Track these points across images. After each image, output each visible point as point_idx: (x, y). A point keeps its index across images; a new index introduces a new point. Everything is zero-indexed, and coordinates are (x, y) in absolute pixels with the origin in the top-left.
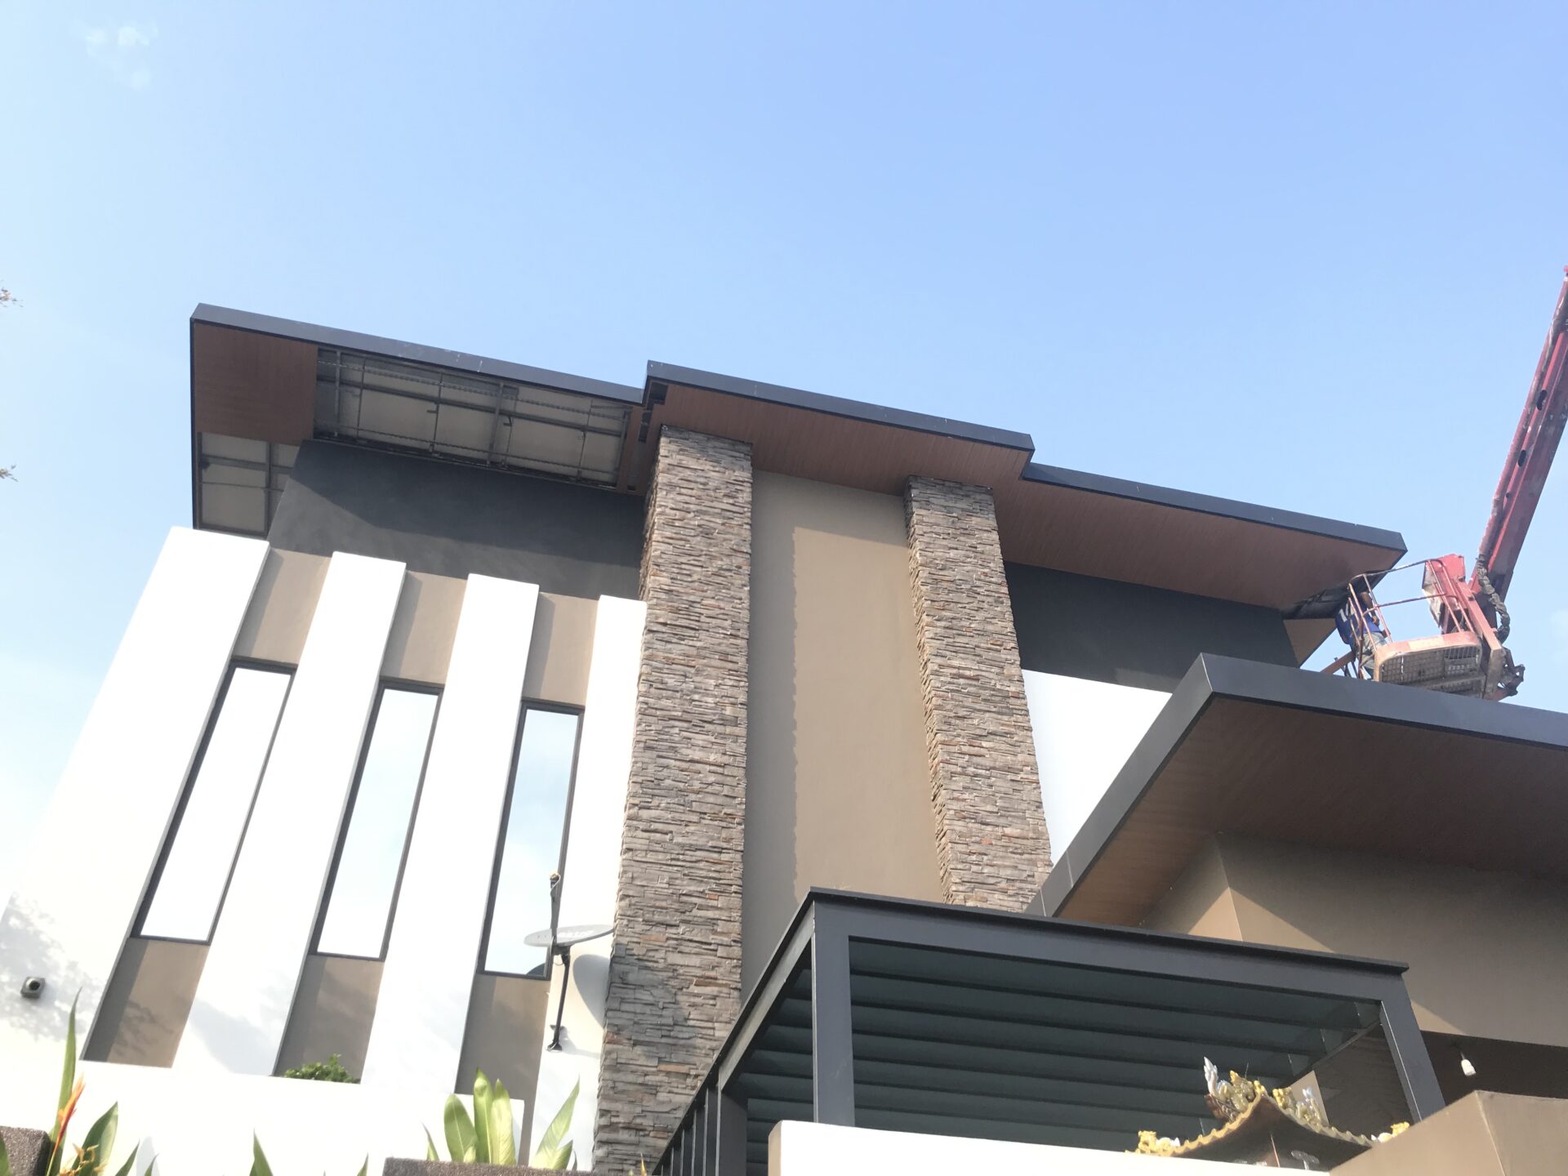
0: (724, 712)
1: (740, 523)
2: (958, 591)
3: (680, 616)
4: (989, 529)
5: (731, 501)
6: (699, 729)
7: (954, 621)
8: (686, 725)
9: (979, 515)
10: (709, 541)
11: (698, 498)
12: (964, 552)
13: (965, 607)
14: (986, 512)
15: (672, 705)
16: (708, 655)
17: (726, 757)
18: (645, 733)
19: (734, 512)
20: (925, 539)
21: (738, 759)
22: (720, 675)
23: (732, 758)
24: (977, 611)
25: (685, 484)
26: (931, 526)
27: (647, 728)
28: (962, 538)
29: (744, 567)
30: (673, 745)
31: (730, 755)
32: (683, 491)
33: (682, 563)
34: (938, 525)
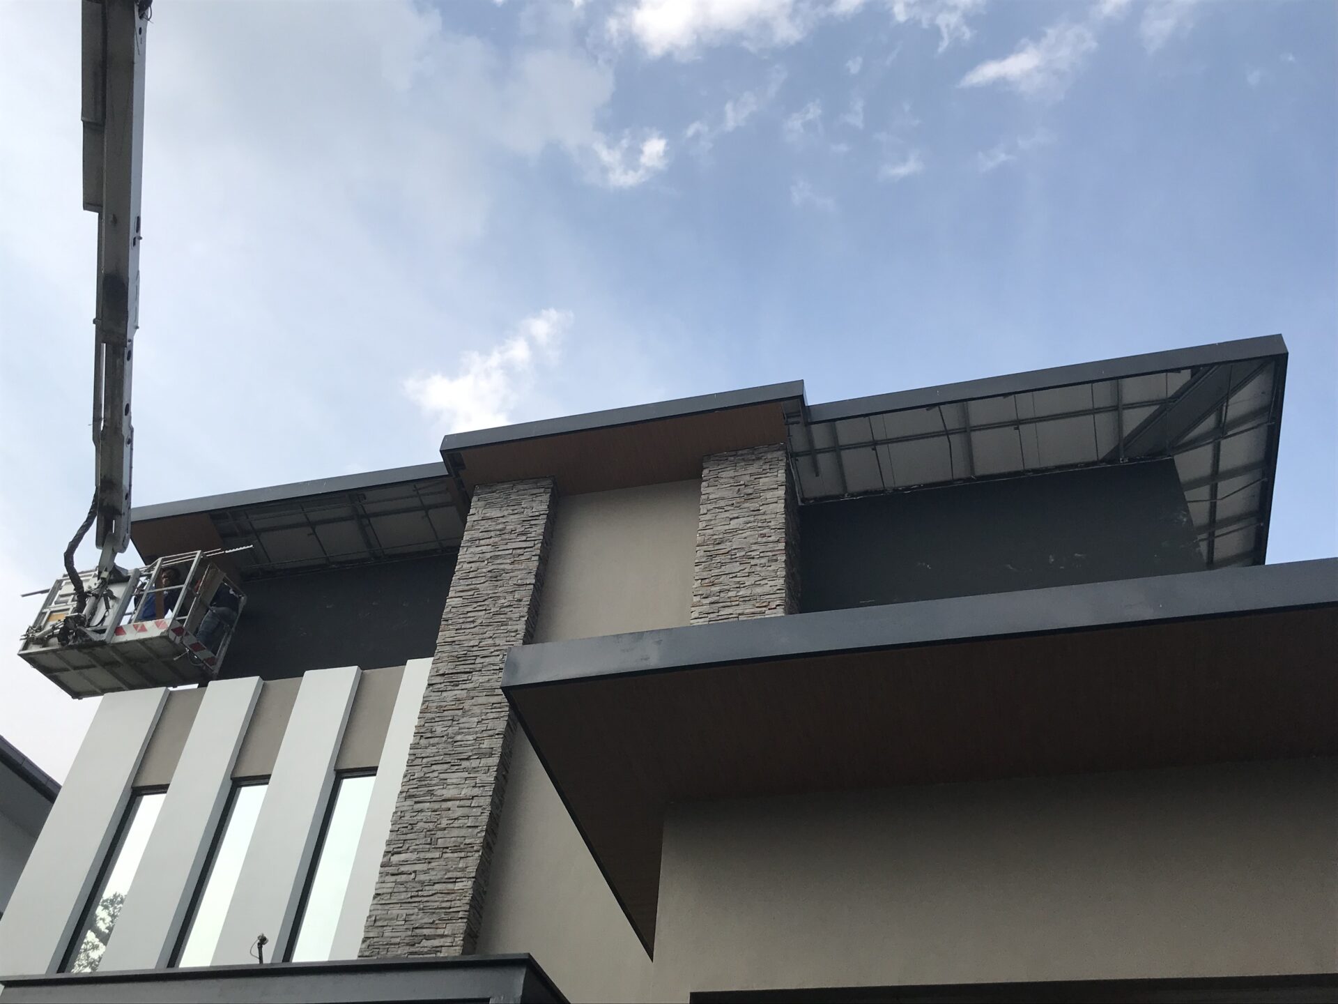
0: (481, 746)
1: (528, 557)
2: (733, 560)
3: (458, 663)
4: (776, 486)
5: (524, 538)
6: (457, 767)
7: (722, 595)
8: (446, 766)
9: (768, 475)
10: (496, 583)
11: (495, 545)
12: (745, 519)
13: (736, 577)
14: (776, 470)
15: (437, 750)
16: (477, 694)
17: (477, 789)
18: (408, 783)
19: (525, 548)
20: (708, 517)
21: (487, 789)
22: (484, 711)
23: (481, 788)
24: (748, 576)
25: (486, 535)
26: (716, 502)
27: (412, 778)
28: (746, 505)
29: (525, 599)
30: (430, 788)
31: (479, 787)
32: (482, 542)
33: (468, 612)
34: (723, 499)
